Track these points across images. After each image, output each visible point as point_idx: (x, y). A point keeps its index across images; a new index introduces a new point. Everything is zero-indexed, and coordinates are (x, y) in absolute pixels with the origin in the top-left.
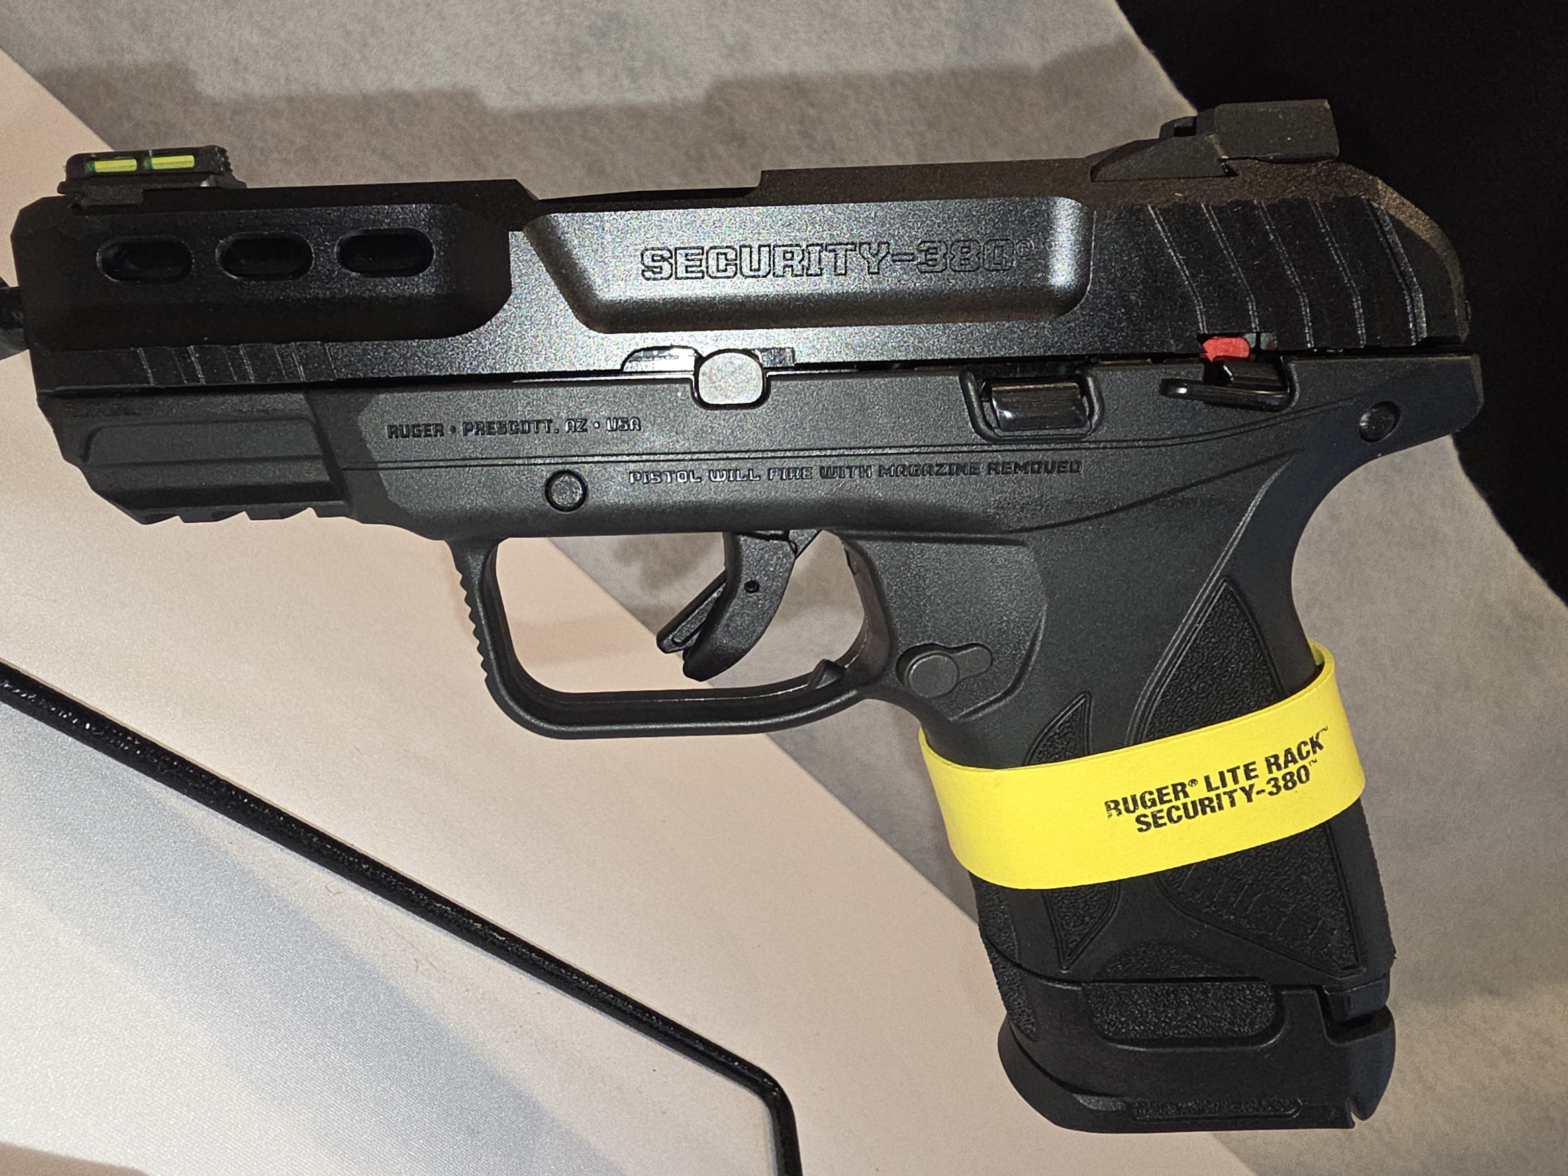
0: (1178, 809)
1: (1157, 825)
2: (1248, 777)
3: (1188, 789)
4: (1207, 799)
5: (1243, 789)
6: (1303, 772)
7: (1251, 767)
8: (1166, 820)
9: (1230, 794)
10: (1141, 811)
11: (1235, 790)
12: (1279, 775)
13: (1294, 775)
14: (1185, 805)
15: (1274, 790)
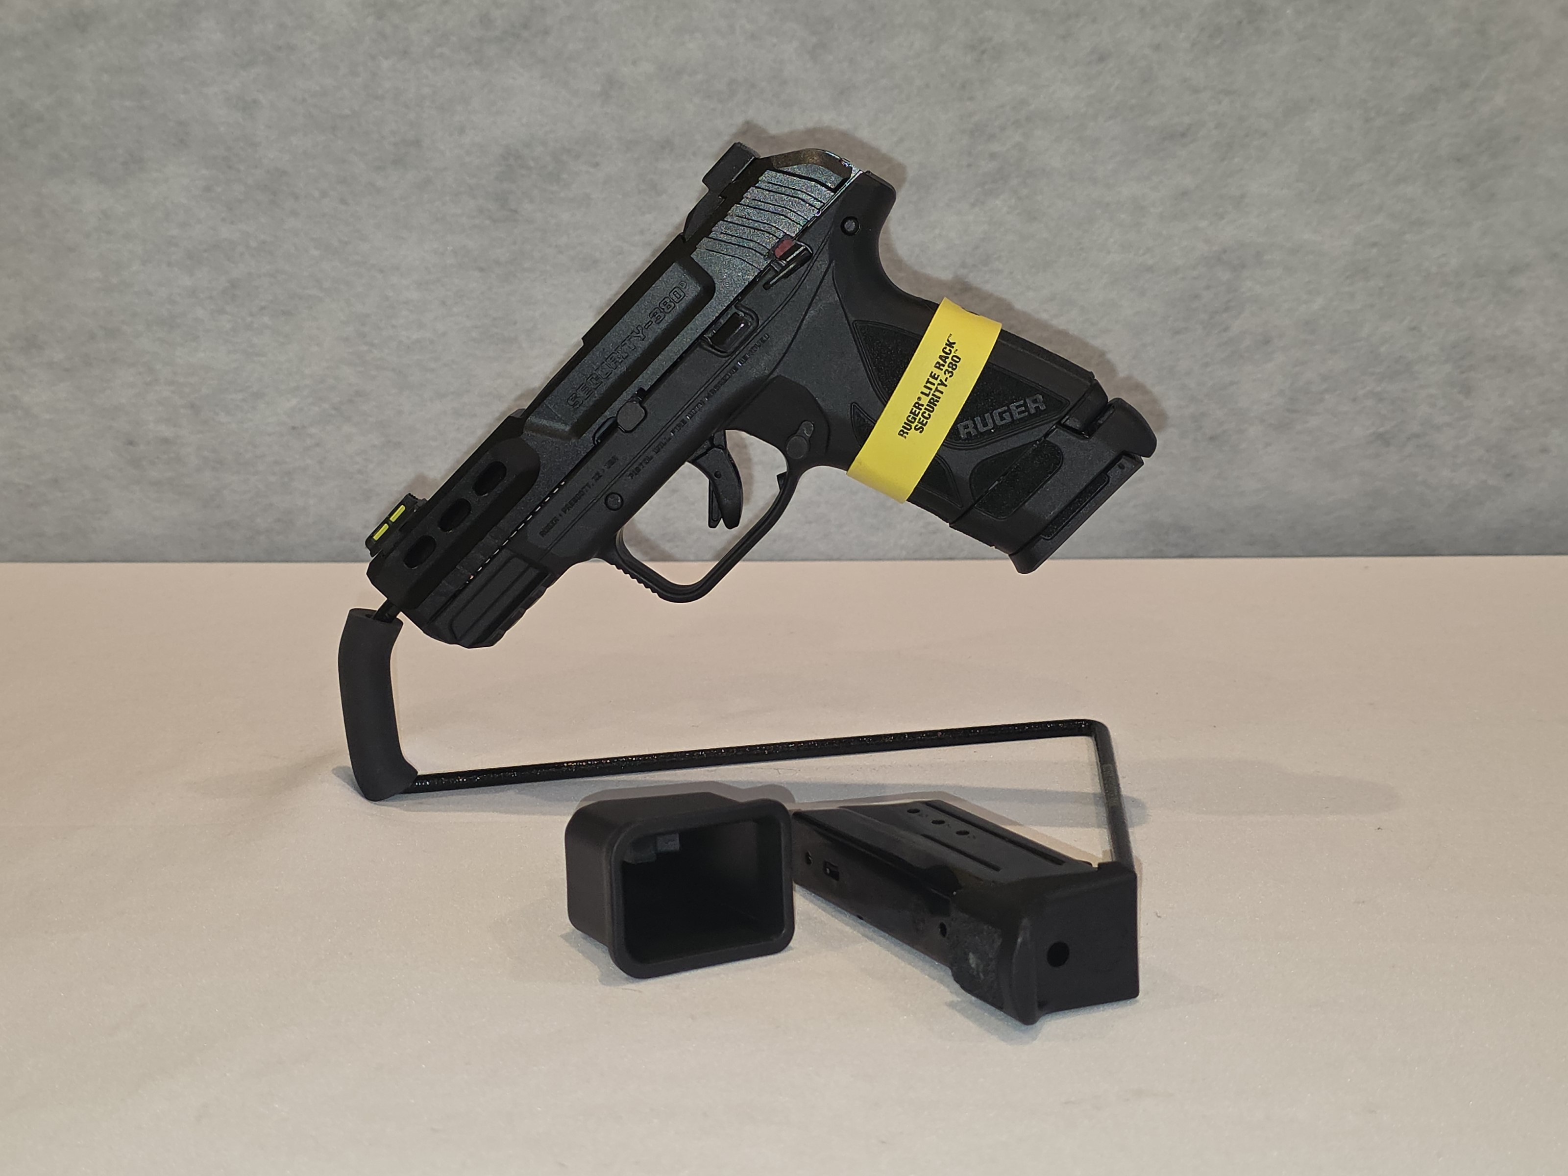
0: (925, 413)
1: (925, 425)
2: (936, 379)
3: (920, 402)
4: (930, 399)
5: (939, 384)
6: (955, 358)
7: (933, 374)
8: (925, 421)
9: (937, 390)
10: (913, 425)
11: (937, 388)
12: (946, 367)
13: (952, 363)
14: (925, 409)
15: (950, 374)
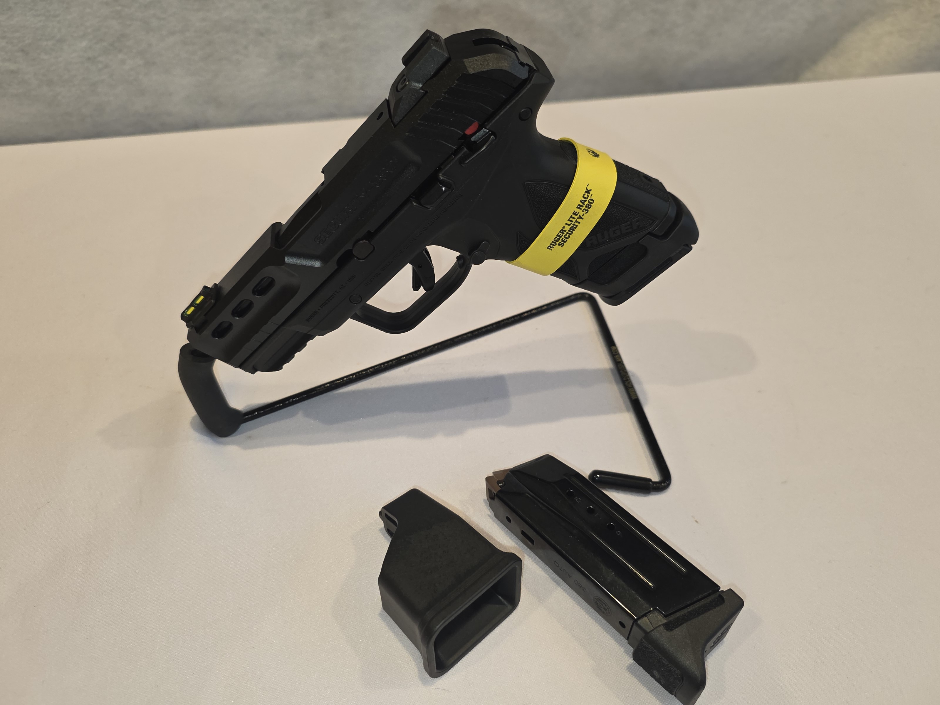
1: (565, 242)
2: (577, 215)
3: (564, 230)
4: (571, 227)
5: (578, 218)
6: (590, 201)
7: (575, 213)
8: (566, 239)
10: (558, 243)
11: (576, 220)
12: (584, 207)
13: (588, 204)
14: (567, 233)
15: (586, 211)
